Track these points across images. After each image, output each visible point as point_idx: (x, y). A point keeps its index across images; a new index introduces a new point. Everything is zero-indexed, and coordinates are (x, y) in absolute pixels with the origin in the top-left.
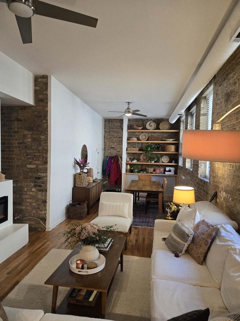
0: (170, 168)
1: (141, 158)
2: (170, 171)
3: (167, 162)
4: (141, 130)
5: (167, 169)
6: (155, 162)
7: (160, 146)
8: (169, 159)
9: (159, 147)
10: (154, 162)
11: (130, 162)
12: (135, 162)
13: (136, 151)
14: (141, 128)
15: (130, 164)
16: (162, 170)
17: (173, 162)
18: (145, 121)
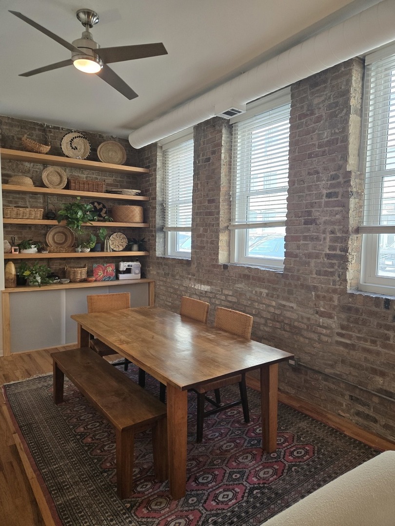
0: (130, 263)
1: (49, 239)
2: (128, 271)
3: (121, 248)
4: (47, 154)
5: (123, 266)
6: (92, 250)
7: (104, 207)
8: (126, 240)
9: (101, 210)
10: (89, 250)
11: (16, 255)
12: (32, 251)
13: (34, 217)
14: (47, 148)
15: (15, 261)
16: (111, 269)
17: (135, 247)
18: (50, 132)
